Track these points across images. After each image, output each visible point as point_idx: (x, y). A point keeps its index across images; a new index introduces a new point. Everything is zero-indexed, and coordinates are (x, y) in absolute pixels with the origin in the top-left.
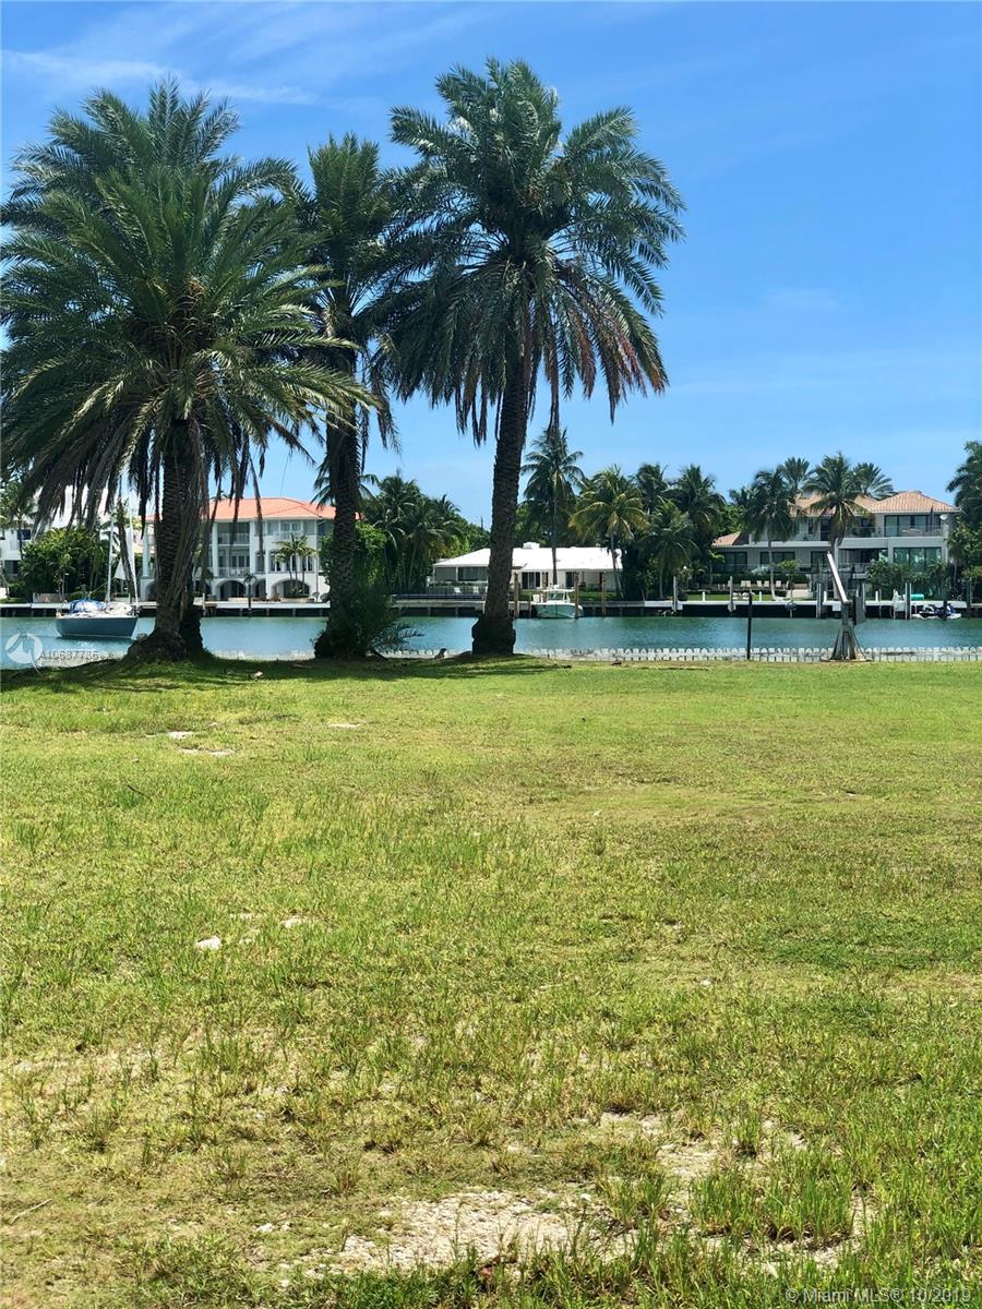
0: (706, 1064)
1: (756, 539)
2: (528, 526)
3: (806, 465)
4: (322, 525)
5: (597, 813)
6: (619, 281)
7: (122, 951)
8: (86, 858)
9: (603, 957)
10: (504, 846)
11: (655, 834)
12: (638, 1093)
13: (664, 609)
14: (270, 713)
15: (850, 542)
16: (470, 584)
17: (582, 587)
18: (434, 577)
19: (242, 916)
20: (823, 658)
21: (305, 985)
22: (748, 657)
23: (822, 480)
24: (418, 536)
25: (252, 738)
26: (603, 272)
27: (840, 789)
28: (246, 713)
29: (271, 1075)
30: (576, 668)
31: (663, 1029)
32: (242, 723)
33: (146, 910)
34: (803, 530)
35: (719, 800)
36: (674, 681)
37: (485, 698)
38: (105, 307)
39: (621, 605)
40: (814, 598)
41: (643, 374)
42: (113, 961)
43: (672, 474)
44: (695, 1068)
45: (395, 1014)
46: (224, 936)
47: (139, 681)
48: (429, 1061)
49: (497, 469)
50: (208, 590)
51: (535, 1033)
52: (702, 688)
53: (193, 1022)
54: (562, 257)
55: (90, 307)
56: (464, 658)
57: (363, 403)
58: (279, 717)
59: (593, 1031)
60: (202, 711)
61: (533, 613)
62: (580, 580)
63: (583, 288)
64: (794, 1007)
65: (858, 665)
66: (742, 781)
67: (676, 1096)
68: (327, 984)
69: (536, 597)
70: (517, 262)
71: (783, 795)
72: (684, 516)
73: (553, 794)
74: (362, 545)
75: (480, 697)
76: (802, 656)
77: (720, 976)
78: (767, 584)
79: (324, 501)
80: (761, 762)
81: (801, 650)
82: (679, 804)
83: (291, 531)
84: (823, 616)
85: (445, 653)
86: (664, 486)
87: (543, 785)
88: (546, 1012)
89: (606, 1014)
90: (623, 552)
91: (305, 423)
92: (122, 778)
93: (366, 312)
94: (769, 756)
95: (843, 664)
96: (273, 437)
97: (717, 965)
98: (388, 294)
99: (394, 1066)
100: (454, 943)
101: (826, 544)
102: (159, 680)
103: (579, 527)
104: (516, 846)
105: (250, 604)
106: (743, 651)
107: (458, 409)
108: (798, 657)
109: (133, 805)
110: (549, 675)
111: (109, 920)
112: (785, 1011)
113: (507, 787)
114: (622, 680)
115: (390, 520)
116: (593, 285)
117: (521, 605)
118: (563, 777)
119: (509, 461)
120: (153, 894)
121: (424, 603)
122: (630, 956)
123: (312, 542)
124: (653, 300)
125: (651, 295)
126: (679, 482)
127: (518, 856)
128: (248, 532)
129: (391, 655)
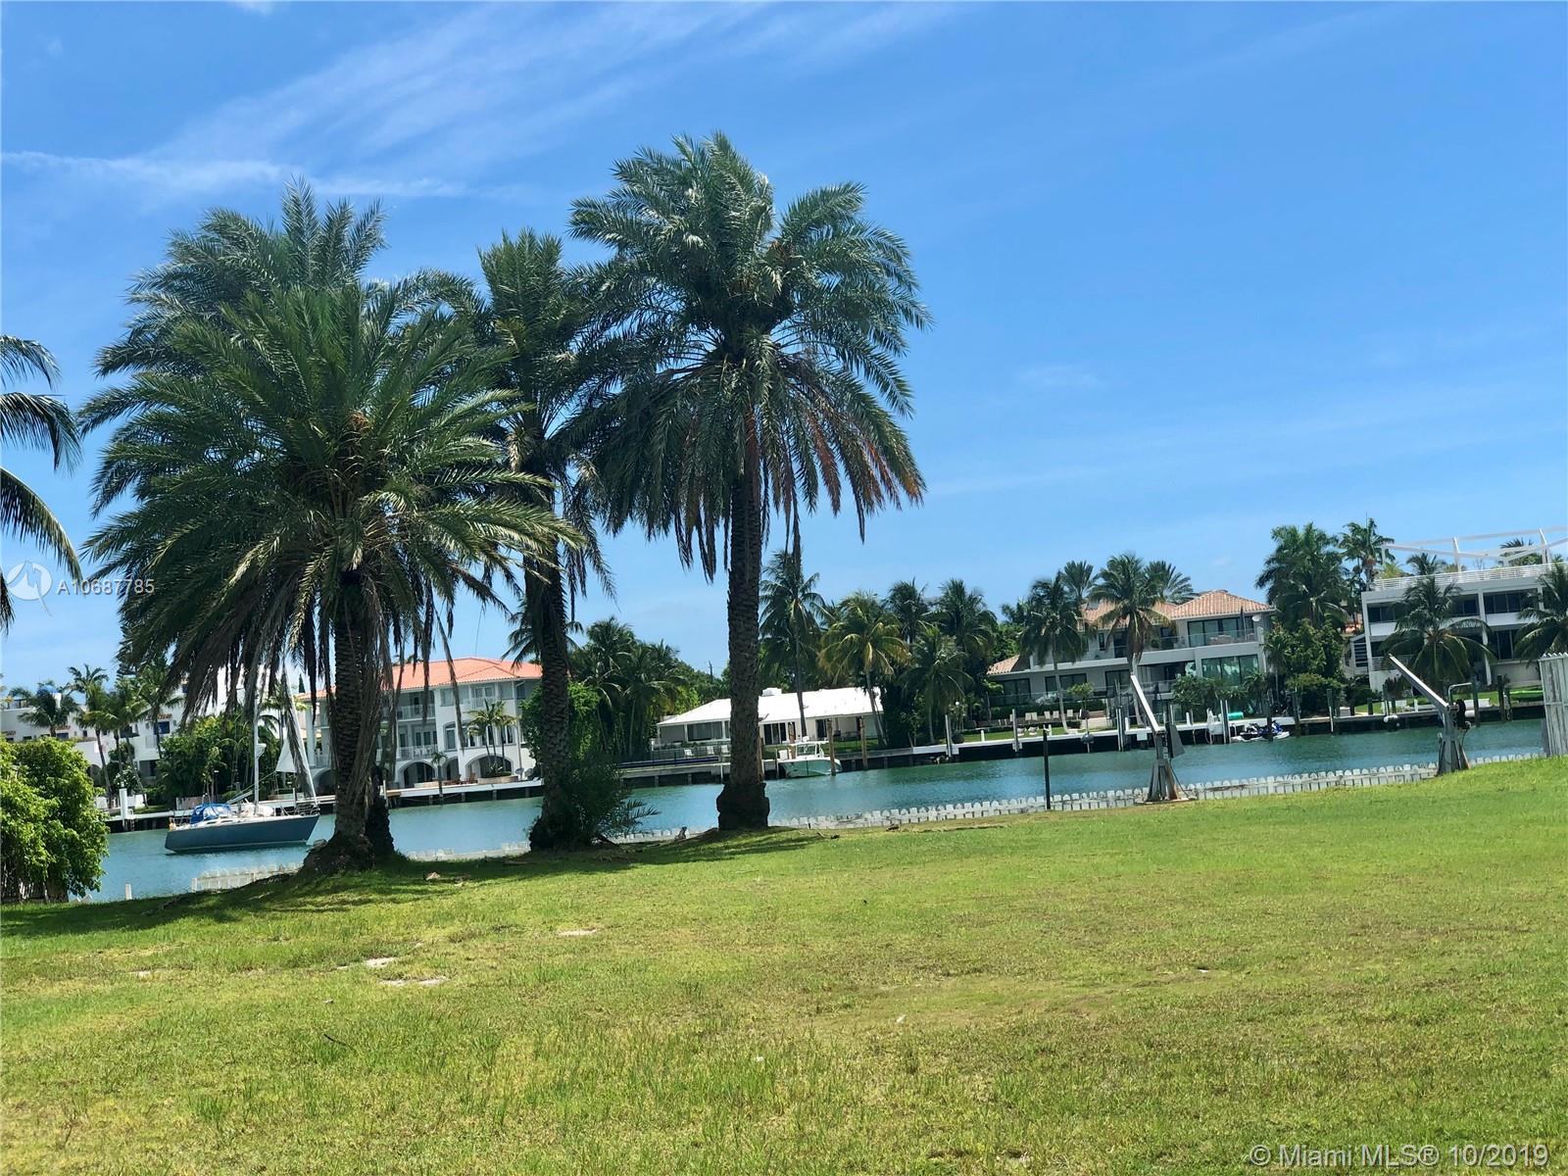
1: (1041, 663)
2: (768, 668)
3: (1090, 569)
4: (522, 686)
5: (900, 1020)
6: (859, 375)
8: (285, 1133)
10: (796, 1072)
11: (976, 1040)
13: (936, 755)
14: (487, 925)
15: (1151, 656)
16: (703, 744)
17: (837, 735)
18: (659, 739)
20: (1139, 800)
22: (1049, 807)
23: (1111, 585)
24: (635, 692)
25: (468, 959)
26: (838, 365)
27: (1189, 965)
28: (455, 928)
30: (845, 837)
32: (452, 941)
34: (1094, 647)
35: (1047, 990)
36: (965, 843)
37: (742, 884)
38: (253, 453)
39: (884, 754)
40: (1114, 727)
41: (896, 482)
43: (931, 592)
47: (319, 899)
49: (732, 607)
50: (392, 776)
52: (999, 850)
54: (789, 351)
55: (232, 455)
56: (710, 836)
57: (565, 538)
58: (497, 929)
60: (402, 930)
61: (780, 773)
62: (834, 729)
63: (816, 385)
65: (1180, 805)
66: (1069, 964)
69: (783, 753)
70: (736, 360)
71: (1122, 978)
72: (952, 641)
73: (843, 999)
74: (570, 707)
75: (736, 883)
76: (1111, 800)
78: (1056, 714)
79: (521, 656)
80: (1087, 939)
81: (1111, 793)
82: (997, 1001)
83: (484, 697)
84: (1127, 748)
85: (687, 833)
86: (925, 608)
87: (830, 989)
90: (882, 691)
91: (498, 568)
92: (319, 1028)
93: (562, 434)
94: (1095, 929)
95: (1163, 806)
96: (462, 591)
98: (587, 410)
101: (1123, 661)
102: (344, 896)
103: (828, 666)
104: (809, 1071)
105: (441, 789)
106: (1042, 800)
107: (680, 539)
108: (1108, 802)
109: (334, 1059)
110: (814, 849)
113: (786, 994)
114: (901, 848)
115: (601, 674)
116: (828, 382)
117: (765, 764)
118: (852, 976)
119: (745, 596)
121: (650, 771)
123: (511, 709)
124: (900, 397)
125: (897, 392)
126: (941, 602)
127: (814, 1083)
128: (435, 701)
129: (620, 840)
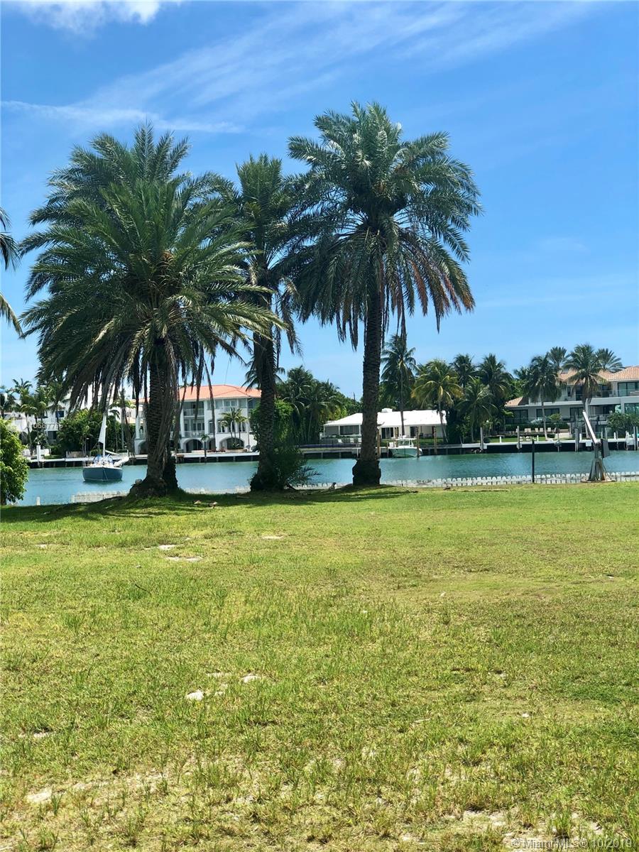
0: (531, 774)
1: (535, 401)
2: (385, 398)
3: (564, 351)
4: (251, 401)
5: (442, 595)
6: (441, 241)
7: (139, 703)
8: (111, 636)
9: (456, 699)
10: (384, 620)
11: (482, 608)
12: (487, 796)
13: (475, 449)
14: (223, 531)
15: (597, 401)
16: (348, 437)
17: (421, 436)
18: (324, 433)
19: (215, 675)
20: (584, 480)
21: (259, 723)
22: (533, 481)
23: (576, 361)
24: (312, 407)
25: (213, 548)
26: (429, 235)
27: (603, 573)
28: (207, 531)
29: (242, 789)
30: (422, 493)
31: (500, 750)
32: (206, 538)
33: (152, 673)
34: (564, 394)
35: (523, 583)
36: (486, 499)
37: (362, 515)
38: (110, 271)
39: (446, 447)
40: (573, 439)
41: (459, 300)
42: (133, 709)
43: (477, 360)
44: (523, 777)
45: (321, 743)
46: (205, 691)
47: (137, 511)
48: (346, 778)
49: (365, 365)
50: (179, 446)
51: (414, 755)
52: (504, 503)
53: (188, 752)
54: (403, 226)
55: (100, 271)
56: (348, 488)
57: (277, 324)
58: (230, 533)
59: (454, 753)
60: (180, 530)
61: (390, 454)
62: (420, 432)
63: (417, 245)
64: (586, 731)
65: (606, 484)
66: (537, 569)
67: (513, 798)
68: (274, 722)
69: (391, 444)
70: (374, 231)
71: (565, 579)
72: (487, 388)
73: (413, 582)
74: (277, 414)
75: (360, 515)
76: (569, 479)
77: (535, 711)
78: (541, 430)
79: (251, 385)
80: (548, 556)
81: (568, 475)
82: (496, 587)
83: (230, 406)
84: (580, 450)
85: (335, 485)
86: (473, 369)
87: (406, 576)
88: (421, 740)
89: (461, 740)
90: (447, 413)
91: (240, 339)
92: (132, 580)
93: (277, 267)
94: (553, 551)
95: (596, 484)
96: (219, 350)
97: (532, 703)
98: (291, 254)
99: (323, 781)
100: (356, 691)
101: (580, 402)
102: (150, 510)
103: (418, 397)
104: (391, 620)
105: (205, 454)
106: (530, 477)
107: (339, 326)
108: (566, 480)
109: (139, 598)
110: (404, 498)
111: (129, 680)
112: (581, 734)
113: (382, 577)
114: (451, 500)
115: (294, 396)
116: (424, 244)
117: (381, 449)
118: (419, 569)
119: (373, 359)
120: (156, 661)
121: (318, 450)
122: (472, 698)
123: (245, 413)
124: (463, 252)
125: (461, 249)
126: (482, 366)
127: (393, 626)
128: (203, 407)
129: (300, 488)
